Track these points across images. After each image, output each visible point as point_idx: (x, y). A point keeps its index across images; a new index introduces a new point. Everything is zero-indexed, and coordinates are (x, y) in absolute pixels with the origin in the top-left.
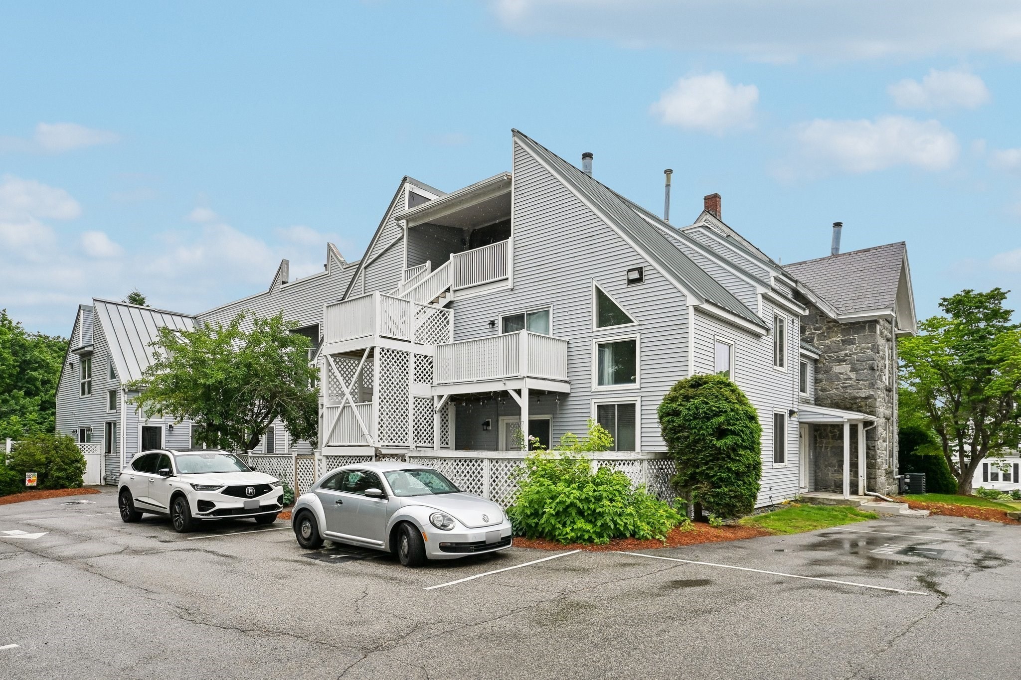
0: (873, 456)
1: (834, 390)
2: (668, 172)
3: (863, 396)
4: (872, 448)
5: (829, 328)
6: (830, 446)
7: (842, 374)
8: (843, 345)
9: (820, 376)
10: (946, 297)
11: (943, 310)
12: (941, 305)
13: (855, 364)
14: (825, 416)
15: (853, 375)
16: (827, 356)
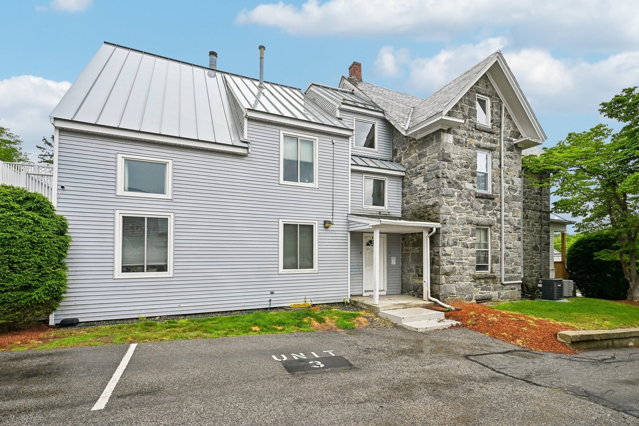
0: (437, 261)
1: (414, 201)
2: (262, 48)
3: (431, 204)
4: (437, 254)
5: (411, 146)
6: (410, 253)
7: (419, 186)
8: (419, 159)
9: (406, 190)
10: (605, 102)
11: (605, 116)
12: (602, 111)
13: (427, 174)
14: (361, 225)
15: (425, 186)
16: (410, 171)
